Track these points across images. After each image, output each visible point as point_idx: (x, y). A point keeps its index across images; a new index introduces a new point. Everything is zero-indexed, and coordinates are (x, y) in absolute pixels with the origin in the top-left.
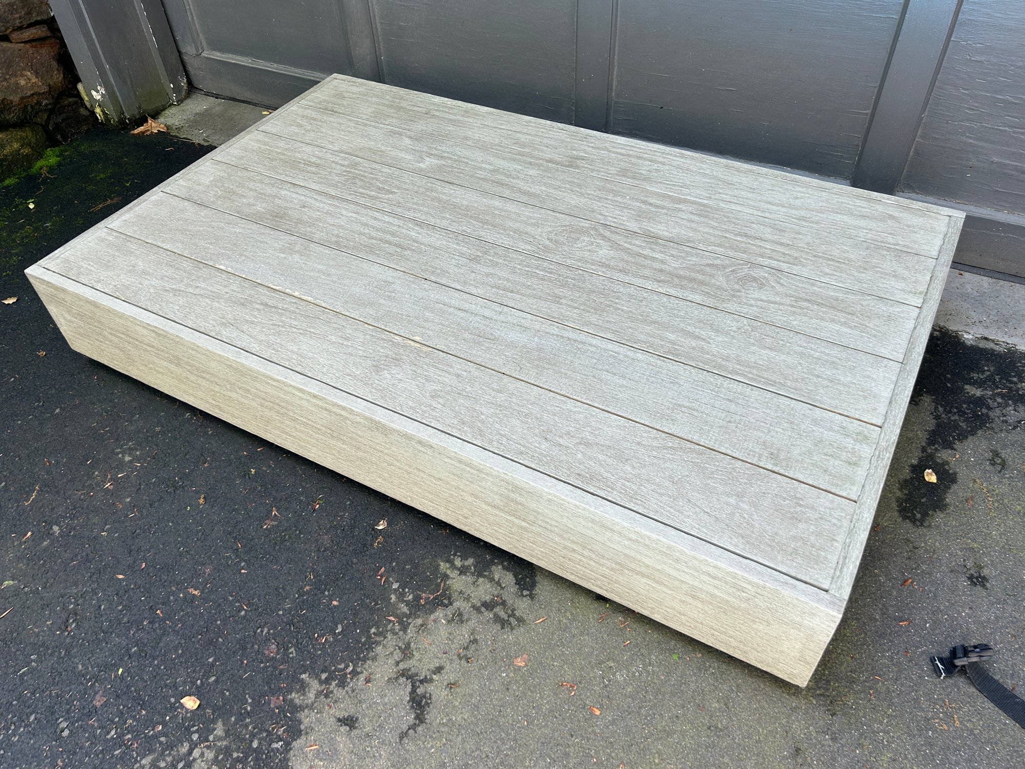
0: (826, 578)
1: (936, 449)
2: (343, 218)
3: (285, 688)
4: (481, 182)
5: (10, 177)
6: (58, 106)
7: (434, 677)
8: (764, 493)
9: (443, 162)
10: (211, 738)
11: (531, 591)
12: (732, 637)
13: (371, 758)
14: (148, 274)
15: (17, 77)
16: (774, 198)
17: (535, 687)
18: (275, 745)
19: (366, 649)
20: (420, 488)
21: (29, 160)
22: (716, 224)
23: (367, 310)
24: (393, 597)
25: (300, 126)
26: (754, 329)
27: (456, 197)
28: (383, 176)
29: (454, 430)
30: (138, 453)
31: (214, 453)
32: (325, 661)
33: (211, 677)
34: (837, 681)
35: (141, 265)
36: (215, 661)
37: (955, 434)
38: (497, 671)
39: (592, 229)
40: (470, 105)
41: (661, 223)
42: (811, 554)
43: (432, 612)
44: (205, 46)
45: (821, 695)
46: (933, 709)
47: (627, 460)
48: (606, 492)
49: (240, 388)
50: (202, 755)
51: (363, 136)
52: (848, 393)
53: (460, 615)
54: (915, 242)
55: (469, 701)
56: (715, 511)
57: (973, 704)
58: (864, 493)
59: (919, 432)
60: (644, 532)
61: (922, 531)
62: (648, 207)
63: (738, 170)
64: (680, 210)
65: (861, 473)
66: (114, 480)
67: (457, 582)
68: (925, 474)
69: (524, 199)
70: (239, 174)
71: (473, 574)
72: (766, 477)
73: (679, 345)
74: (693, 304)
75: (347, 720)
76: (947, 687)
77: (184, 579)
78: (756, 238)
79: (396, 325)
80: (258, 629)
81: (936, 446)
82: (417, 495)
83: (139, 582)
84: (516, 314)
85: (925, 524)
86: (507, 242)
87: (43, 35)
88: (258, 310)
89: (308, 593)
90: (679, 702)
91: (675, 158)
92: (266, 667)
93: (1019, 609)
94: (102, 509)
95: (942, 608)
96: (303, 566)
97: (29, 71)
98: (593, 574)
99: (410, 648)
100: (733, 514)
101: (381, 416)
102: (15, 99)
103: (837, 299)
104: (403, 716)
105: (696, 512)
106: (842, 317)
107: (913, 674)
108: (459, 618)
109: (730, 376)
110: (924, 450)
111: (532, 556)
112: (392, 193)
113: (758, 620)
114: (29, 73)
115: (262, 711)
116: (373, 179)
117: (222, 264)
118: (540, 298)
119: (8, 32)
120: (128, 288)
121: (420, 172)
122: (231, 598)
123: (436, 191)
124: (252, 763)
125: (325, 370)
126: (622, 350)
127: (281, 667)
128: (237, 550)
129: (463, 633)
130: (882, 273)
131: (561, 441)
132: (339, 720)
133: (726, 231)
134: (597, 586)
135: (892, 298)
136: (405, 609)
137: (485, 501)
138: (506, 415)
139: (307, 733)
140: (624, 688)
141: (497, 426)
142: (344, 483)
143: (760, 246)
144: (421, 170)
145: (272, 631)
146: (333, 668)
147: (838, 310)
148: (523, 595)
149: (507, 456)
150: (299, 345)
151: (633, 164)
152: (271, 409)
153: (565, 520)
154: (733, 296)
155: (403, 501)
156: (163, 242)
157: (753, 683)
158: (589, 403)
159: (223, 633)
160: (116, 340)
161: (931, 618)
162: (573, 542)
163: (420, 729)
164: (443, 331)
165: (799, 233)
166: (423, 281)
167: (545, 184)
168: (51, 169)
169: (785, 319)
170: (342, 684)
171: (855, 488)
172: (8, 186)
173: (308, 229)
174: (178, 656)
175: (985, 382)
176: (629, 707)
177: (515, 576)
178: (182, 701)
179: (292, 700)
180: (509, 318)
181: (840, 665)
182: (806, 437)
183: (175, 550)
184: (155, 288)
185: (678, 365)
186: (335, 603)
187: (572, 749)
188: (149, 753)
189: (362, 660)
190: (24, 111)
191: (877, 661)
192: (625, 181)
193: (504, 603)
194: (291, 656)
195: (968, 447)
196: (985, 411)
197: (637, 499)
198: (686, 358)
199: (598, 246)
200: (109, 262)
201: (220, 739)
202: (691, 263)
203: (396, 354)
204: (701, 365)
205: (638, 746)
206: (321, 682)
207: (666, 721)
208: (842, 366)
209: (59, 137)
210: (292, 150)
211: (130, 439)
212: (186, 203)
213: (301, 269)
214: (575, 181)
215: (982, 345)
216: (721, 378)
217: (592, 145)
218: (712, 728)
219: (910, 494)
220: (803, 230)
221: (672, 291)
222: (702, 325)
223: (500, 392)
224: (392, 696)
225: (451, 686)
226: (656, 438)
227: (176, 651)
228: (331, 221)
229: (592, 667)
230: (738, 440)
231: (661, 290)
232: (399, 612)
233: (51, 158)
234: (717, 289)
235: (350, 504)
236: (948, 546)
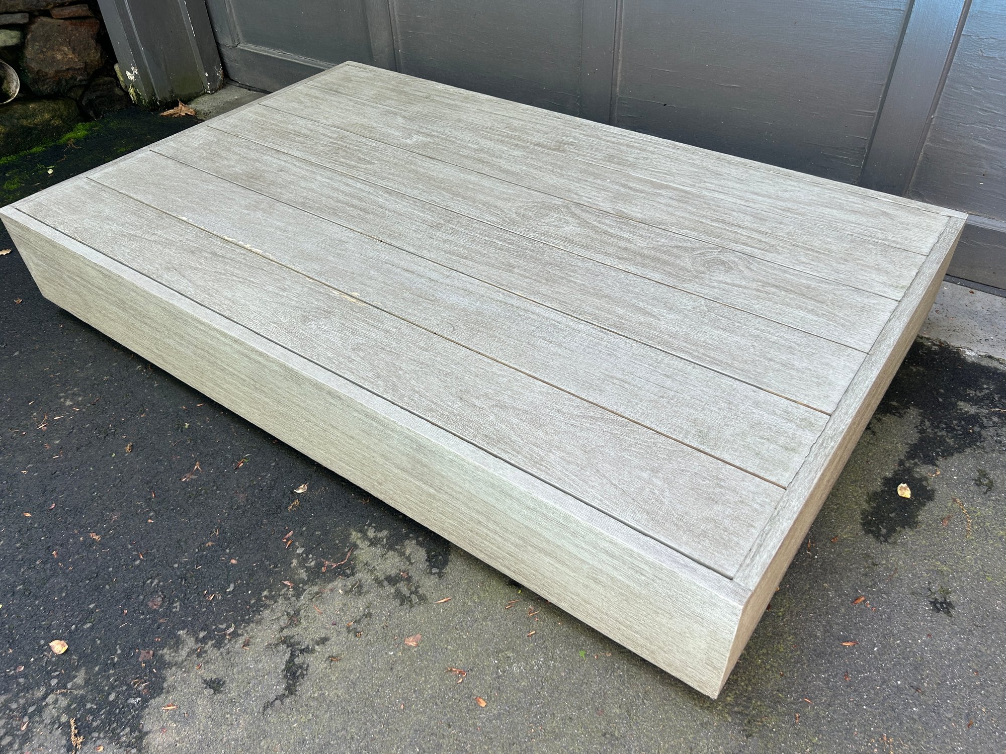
0: (733, 565)
1: (915, 464)
2: (316, 182)
3: (159, 642)
4: (463, 159)
5: (38, 145)
6: (93, 83)
7: (317, 647)
8: (683, 471)
9: (430, 140)
10: (69, 685)
11: (441, 569)
12: (637, 633)
13: (228, 725)
14: (111, 219)
15: (54, 51)
16: (762, 189)
17: (421, 669)
18: (132, 701)
19: (253, 611)
20: (337, 448)
21: (59, 132)
22: (694, 210)
23: (313, 264)
24: (295, 562)
25: (301, 102)
26: (711, 309)
27: (433, 171)
28: (366, 149)
29: (367, 383)
30: (80, 399)
31: (153, 405)
32: (208, 619)
33: (87, 623)
34: (761, 700)
35: (107, 211)
36: (96, 607)
37: (939, 450)
38: (385, 649)
39: (564, 207)
40: (471, 92)
41: (637, 205)
42: (721, 538)
43: (331, 581)
44: (241, 40)
45: (739, 713)
46: (867, 742)
47: (541, 426)
48: (510, 455)
49: (175, 334)
50: (56, 701)
51: (358, 114)
52: (801, 379)
53: (360, 586)
54: (906, 239)
55: (347, 677)
56: (623, 484)
57: (915, 742)
58: (797, 480)
59: (899, 445)
60: (540, 498)
61: (884, 547)
62: (627, 190)
63: (729, 163)
64: (660, 195)
65: (797, 460)
66: (50, 423)
67: (365, 553)
68: (899, 488)
69: (503, 176)
70: (229, 139)
71: (384, 547)
72: (688, 454)
73: (626, 320)
74: (651, 282)
75: (214, 683)
76: (887, 720)
77: (89, 523)
78: (733, 225)
79: (338, 280)
80: (148, 579)
81: (916, 460)
82: (335, 458)
83: (44, 522)
84: (464, 279)
85: (890, 541)
86: (473, 213)
87: (84, 14)
88: (206, 258)
89: (209, 548)
90: (576, 703)
91: (666, 149)
92: (145, 619)
93: (986, 642)
94: (30, 448)
95: (895, 632)
96: (211, 522)
97: (67, 46)
98: (500, 551)
99: (299, 615)
100: (642, 489)
101: (296, 364)
102: (51, 71)
103: (808, 287)
104: (274, 685)
105: (603, 483)
106: (811, 304)
107: (850, 701)
108: (359, 590)
109: (673, 353)
110: (901, 463)
111: (443, 530)
112: (370, 163)
113: (660, 611)
114: (66, 49)
115: (129, 663)
116: (357, 150)
117: (185, 216)
118: (493, 266)
119: (49, 8)
120: (87, 231)
121: (405, 147)
122: (130, 546)
123: (416, 165)
124: (103, 716)
125: (252, 316)
126: (565, 320)
127: (161, 621)
128: (150, 499)
129: (359, 606)
130: (863, 265)
131: (476, 402)
132: (205, 681)
133: (703, 216)
134: (505, 566)
135: (869, 290)
136: (303, 574)
137: (394, 464)
138: (426, 373)
139: (168, 692)
140: (518, 681)
141: (413, 382)
142: (274, 444)
143: (737, 232)
144: (407, 145)
145: (161, 583)
146: (214, 627)
147: (808, 297)
148: (431, 573)
149: (414, 412)
150: (234, 292)
151: (622, 152)
152: (203, 357)
153: (467, 485)
154: (696, 277)
155: (324, 464)
156: (135, 193)
157: (663, 690)
158: (516, 367)
159: (112, 581)
160: (74, 284)
161: (881, 642)
162: (478, 512)
163: (287, 701)
164: (384, 289)
165: (781, 223)
166: (378, 243)
167: (527, 164)
168: (77, 141)
169: (747, 302)
170: (218, 645)
171: (787, 475)
172: (34, 153)
173: (279, 190)
174: (61, 599)
175: (982, 400)
176: (519, 702)
177: (428, 553)
178: (51, 644)
179: (162, 656)
180: (456, 282)
181: (767, 682)
182: (743, 418)
183: (88, 494)
184: (113, 232)
185: (620, 339)
186: (233, 561)
187: (446, 741)
188: (5, 693)
189: (246, 623)
190: (58, 84)
191: (810, 682)
192: (610, 166)
193: (409, 579)
194: (174, 610)
195: (953, 464)
196: (977, 429)
197: (541, 465)
198: (631, 332)
199: (567, 222)
200: (78, 207)
201: (78, 687)
202: (659, 243)
203: (329, 307)
204: (645, 340)
205: (520, 745)
206: (197, 640)
207: (557, 722)
208: (800, 351)
209: (91, 113)
210: (286, 122)
211: (77, 385)
212: (170, 161)
213: (260, 224)
214: (559, 163)
215: (985, 363)
216: (663, 354)
217: (584, 133)
218: (608, 736)
219: (878, 507)
220: (786, 221)
221: (632, 269)
222: (655, 302)
223: (426, 350)
224: (267, 662)
225: (332, 658)
226: (578, 407)
227: (61, 593)
228: (303, 184)
229: (488, 655)
230: (667, 415)
231: (621, 267)
232: (296, 577)
233: (81, 131)
234: (681, 269)
235: (274, 466)
236: (912, 566)
